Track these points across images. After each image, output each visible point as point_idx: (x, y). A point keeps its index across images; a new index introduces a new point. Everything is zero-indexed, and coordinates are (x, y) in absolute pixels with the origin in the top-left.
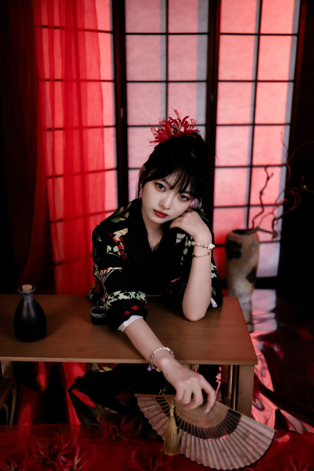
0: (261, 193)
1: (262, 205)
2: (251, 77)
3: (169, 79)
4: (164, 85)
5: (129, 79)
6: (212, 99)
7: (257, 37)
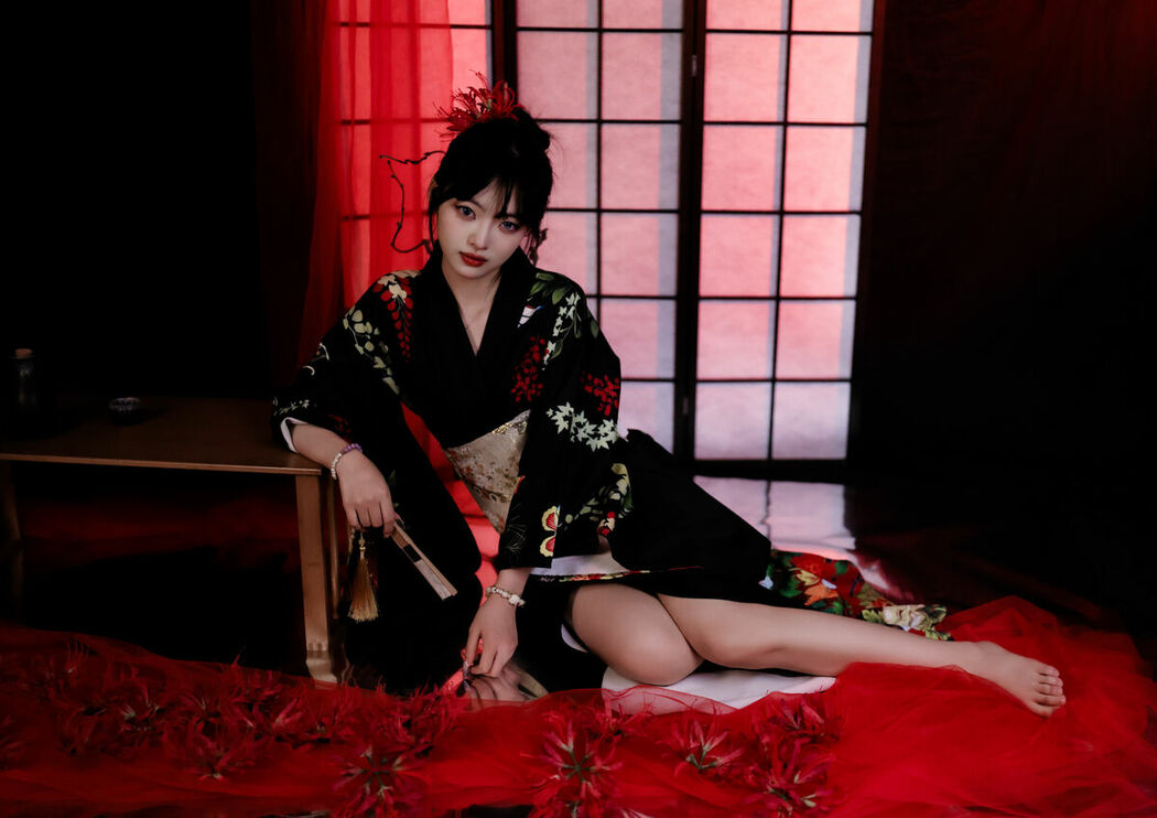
2: (777, 24)
3: (607, 25)
4: (594, 36)
5: (522, 23)
6: (694, 68)
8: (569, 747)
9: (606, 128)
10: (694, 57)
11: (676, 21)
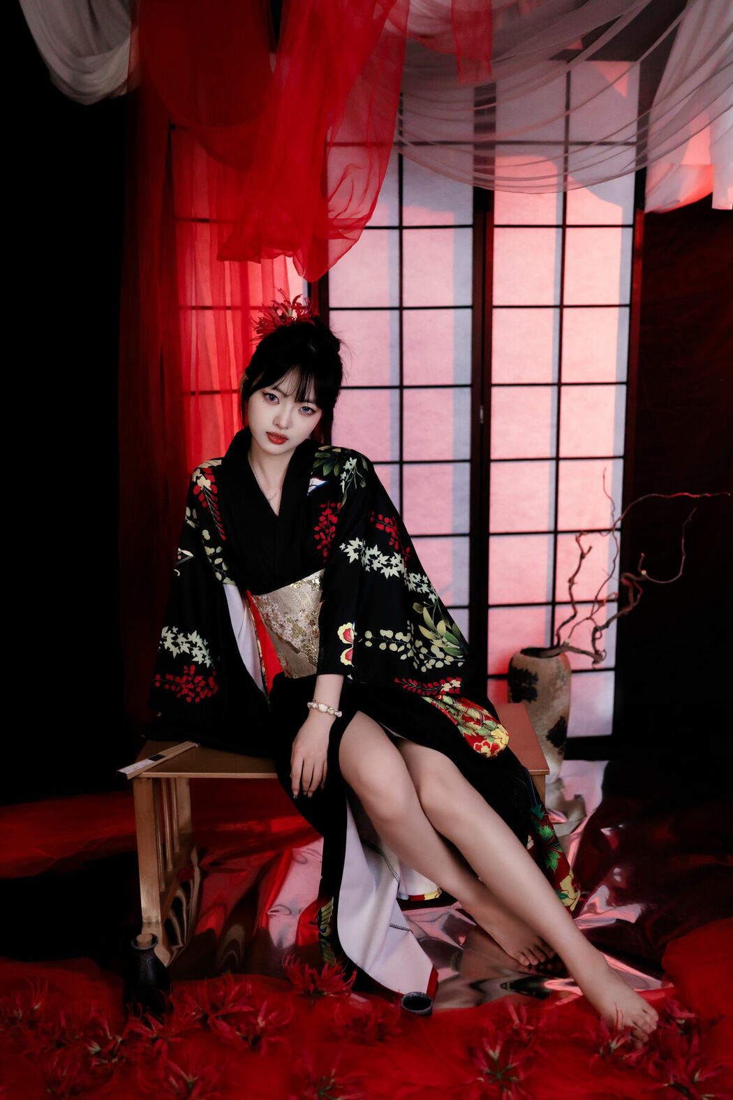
0: (571, 581)
1: (573, 603)
2: (551, 377)
3: (406, 383)
4: (396, 392)
6: (482, 415)
7: (558, 310)
8: (495, 1054)
9: (406, 468)
10: (481, 407)
11: (467, 378)
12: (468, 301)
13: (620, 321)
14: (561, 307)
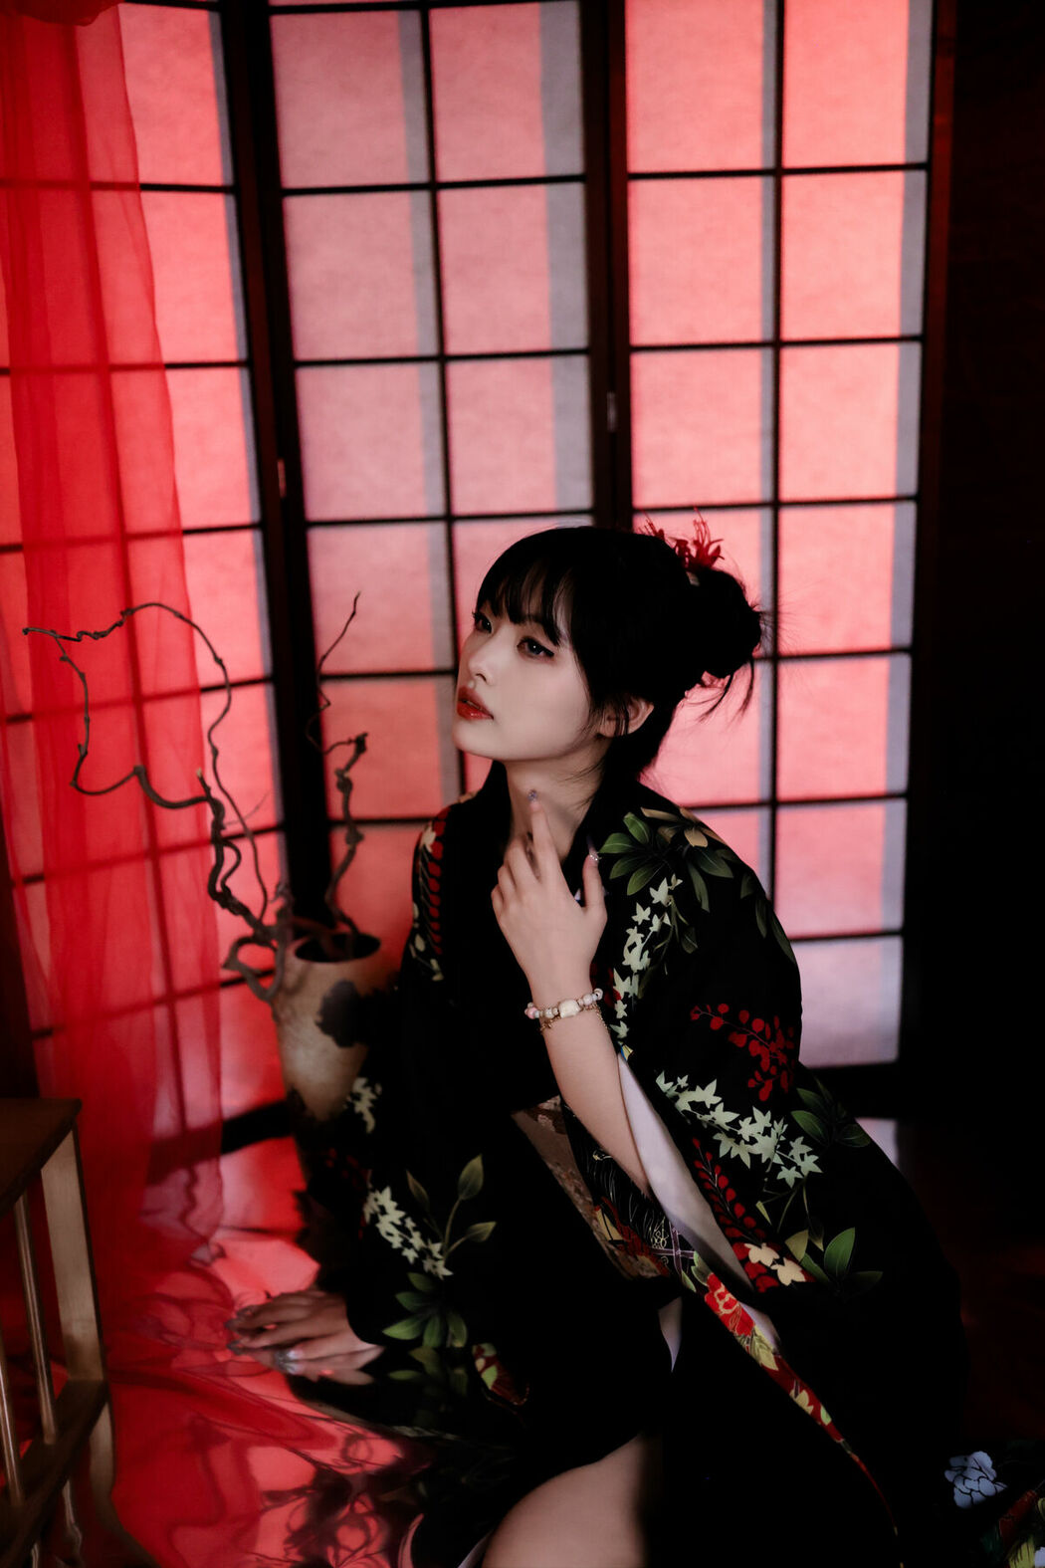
2: (757, 329)
3: (453, 348)
4: (432, 369)
5: (303, 352)
6: (612, 415)
7: (770, 181)
9: (462, 531)
10: (611, 396)
11: (577, 334)
12: (574, 163)
13: (908, 201)
14: (777, 172)
